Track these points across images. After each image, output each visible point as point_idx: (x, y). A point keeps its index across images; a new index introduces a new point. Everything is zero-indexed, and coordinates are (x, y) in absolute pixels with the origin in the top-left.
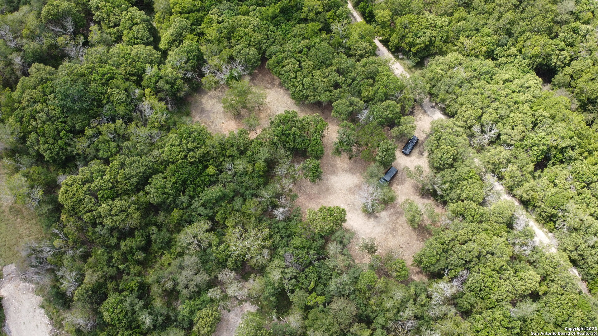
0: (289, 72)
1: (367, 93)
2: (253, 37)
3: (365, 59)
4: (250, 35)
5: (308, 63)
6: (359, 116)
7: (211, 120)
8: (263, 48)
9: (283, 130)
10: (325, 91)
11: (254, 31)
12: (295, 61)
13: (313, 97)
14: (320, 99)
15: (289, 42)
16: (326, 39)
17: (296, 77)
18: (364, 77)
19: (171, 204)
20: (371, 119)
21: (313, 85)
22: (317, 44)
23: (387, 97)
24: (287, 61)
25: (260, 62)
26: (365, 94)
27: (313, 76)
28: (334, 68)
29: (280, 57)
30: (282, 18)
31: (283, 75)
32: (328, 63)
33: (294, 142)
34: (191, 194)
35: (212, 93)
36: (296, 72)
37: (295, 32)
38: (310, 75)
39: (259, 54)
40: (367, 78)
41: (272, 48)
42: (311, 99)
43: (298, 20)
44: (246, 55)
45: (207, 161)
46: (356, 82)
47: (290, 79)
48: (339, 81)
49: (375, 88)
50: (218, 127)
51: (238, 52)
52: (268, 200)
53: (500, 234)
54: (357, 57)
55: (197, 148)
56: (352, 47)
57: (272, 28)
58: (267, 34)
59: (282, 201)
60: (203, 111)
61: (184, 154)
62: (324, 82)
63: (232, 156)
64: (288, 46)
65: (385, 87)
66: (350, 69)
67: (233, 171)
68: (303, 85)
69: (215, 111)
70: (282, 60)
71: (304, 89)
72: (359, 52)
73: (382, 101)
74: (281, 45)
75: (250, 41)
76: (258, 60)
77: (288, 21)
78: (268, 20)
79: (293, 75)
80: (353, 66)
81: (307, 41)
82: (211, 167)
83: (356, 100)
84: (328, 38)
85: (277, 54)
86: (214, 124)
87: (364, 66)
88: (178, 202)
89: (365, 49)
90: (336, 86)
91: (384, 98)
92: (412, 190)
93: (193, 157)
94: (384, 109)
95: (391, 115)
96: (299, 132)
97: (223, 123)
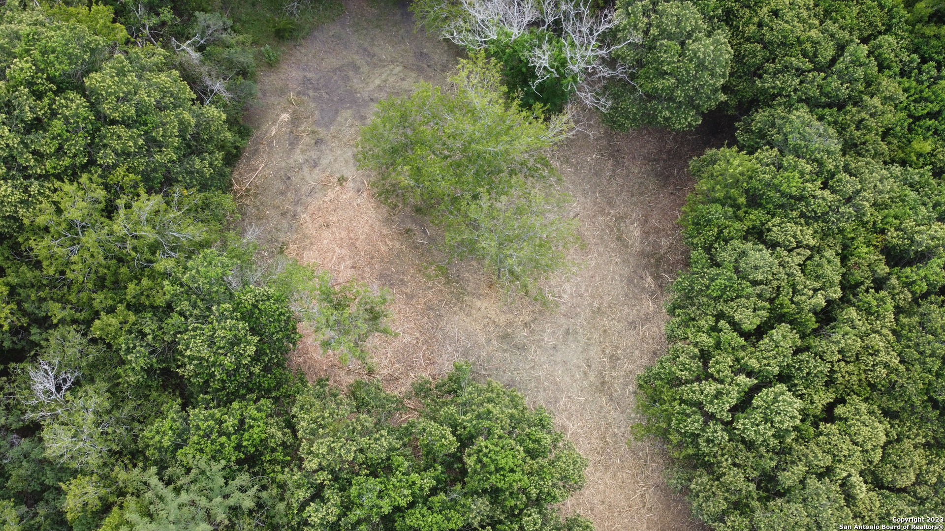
0: (755, 282)
8: (767, 83)
17: (754, 337)
25: (690, 119)
27: (830, 415)
29: (793, 183)
31: (714, 263)
39: (725, 89)
41: (802, 113)
50: (312, 177)
57: (893, 44)
60: (340, 75)
64: (874, 180)
70: (785, 205)
79: (749, 314)
85: (789, 159)
86: (313, 154)
97: (342, 180)
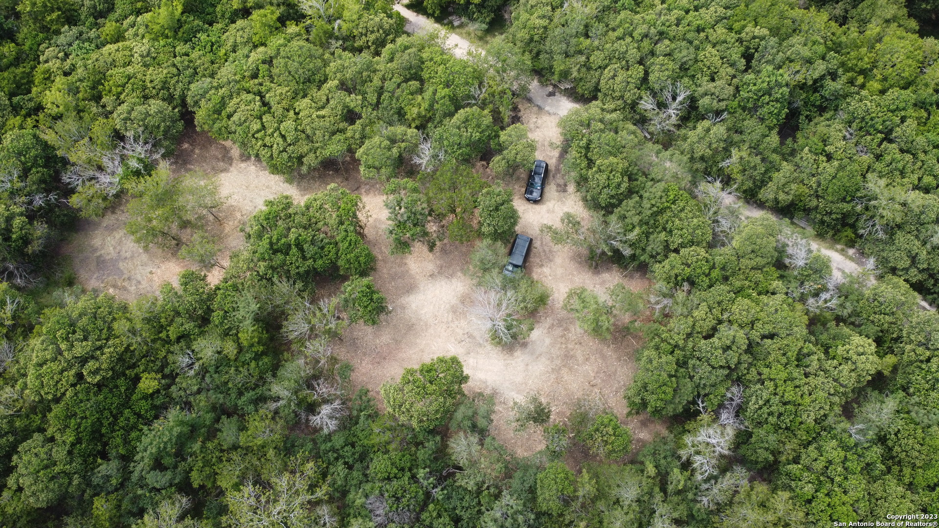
0: (245, 121)
1: (415, 110)
2: (148, 78)
3: (389, 46)
4: (139, 76)
5: (278, 92)
6: (417, 160)
7: (126, 276)
8: (177, 93)
9: (271, 244)
10: (333, 133)
11: (146, 66)
12: (250, 97)
13: (312, 155)
14: (327, 153)
15: (227, 64)
16: (299, 35)
17: (264, 127)
18: (399, 81)
19: (84, 491)
20: (442, 156)
21: (303, 131)
22: (282, 49)
23: (457, 104)
24: (235, 100)
25: (180, 125)
26: (412, 112)
27: (297, 114)
28: (332, 83)
29: (216, 99)
30: (196, 22)
31: (235, 133)
32: (317, 77)
33: (304, 258)
34: (122, 451)
35: (109, 219)
36: (261, 118)
37: (232, 40)
38: (292, 113)
39: (173, 108)
40: (406, 80)
41: (192, 86)
42: (310, 160)
43: (227, 15)
44: (143, 120)
45: (134, 366)
46: (386, 95)
47: (253, 136)
48: (352, 105)
49: (428, 94)
50: (144, 284)
51: (125, 120)
52: (290, 400)
53: (771, 288)
54: (372, 48)
55: (100, 348)
56: (356, 32)
57: (181, 48)
58: (174, 65)
59: (323, 389)
60: (101, 263)
61: (73, 372)
62: (324, 117)
63: (184, 337)
64: (226, 72)
65: (448, 86)
66: (365, 74)
67: (196, 366)
68: (283, 137)
69: (128, 255)
70: (223, 104)
71: (290, 145)
72: (372, 37)
73: (451, 115)
74: (212, 75)
75: (144, 88)
76: (174, 122)
77: (211, 24)
78: (167, 37)
79: (255, 126)
80: (371, 68)
81: (261, 49)
82: (144, 376)
83: (399, 129)
84: (303, 31)
85: (207, 96)
86: (134, 282)
87: (391, 60)
88: (96, 480)
89: (381, 27)
90: (351, 116)
91: (452, 108)
92: (572, 266)
93: (95, 372)
94: (459, 128)
95: (477, 135)
96: (306, 235)
97: (151, 273)
